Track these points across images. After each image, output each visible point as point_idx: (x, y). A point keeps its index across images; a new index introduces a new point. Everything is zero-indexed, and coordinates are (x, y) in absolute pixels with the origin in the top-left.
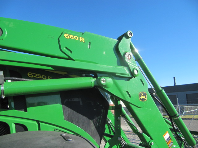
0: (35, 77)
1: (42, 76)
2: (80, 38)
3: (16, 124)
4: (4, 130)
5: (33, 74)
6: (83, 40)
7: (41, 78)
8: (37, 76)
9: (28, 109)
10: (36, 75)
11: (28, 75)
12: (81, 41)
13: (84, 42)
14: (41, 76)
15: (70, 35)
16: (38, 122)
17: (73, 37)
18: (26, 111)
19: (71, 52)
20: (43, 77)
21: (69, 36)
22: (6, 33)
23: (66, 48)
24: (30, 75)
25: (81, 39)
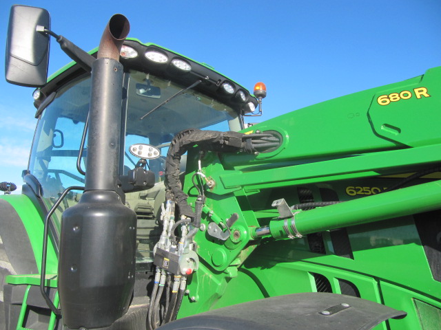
0: (359, 193)
1: (373, 189)
2: (416, 91)
3: (340, 280)
4: (323, 286)
5: (355, 189)
6: (424, 93)
7: (370, 193)
8: (363, 192)
9: (355, 253)
10: (360, 189)
11: (348, 191)
12: (419, 97)
13: (427, 95)
14: (370, 189)
15: (390, 96)
16: (377, 279)
17: (397, 95)
18: (352, 257)
19: (399, 130)
20: (375, 190)
21: (388, 98)
22: (287, 136)
23: (387, 125)
24: (350, 192)
25: (419, 91)
